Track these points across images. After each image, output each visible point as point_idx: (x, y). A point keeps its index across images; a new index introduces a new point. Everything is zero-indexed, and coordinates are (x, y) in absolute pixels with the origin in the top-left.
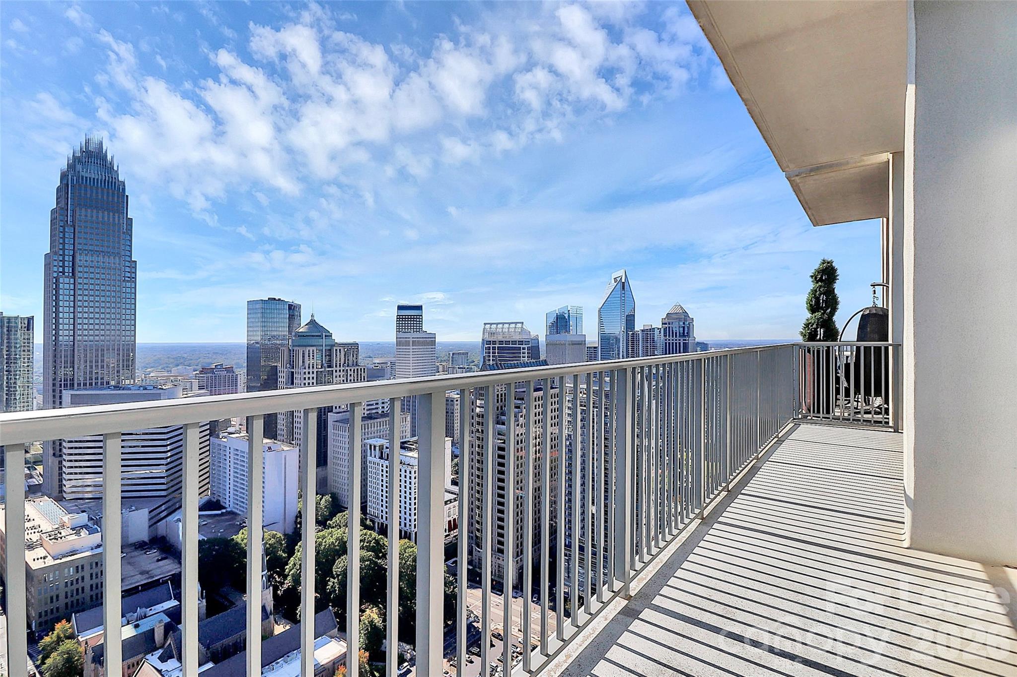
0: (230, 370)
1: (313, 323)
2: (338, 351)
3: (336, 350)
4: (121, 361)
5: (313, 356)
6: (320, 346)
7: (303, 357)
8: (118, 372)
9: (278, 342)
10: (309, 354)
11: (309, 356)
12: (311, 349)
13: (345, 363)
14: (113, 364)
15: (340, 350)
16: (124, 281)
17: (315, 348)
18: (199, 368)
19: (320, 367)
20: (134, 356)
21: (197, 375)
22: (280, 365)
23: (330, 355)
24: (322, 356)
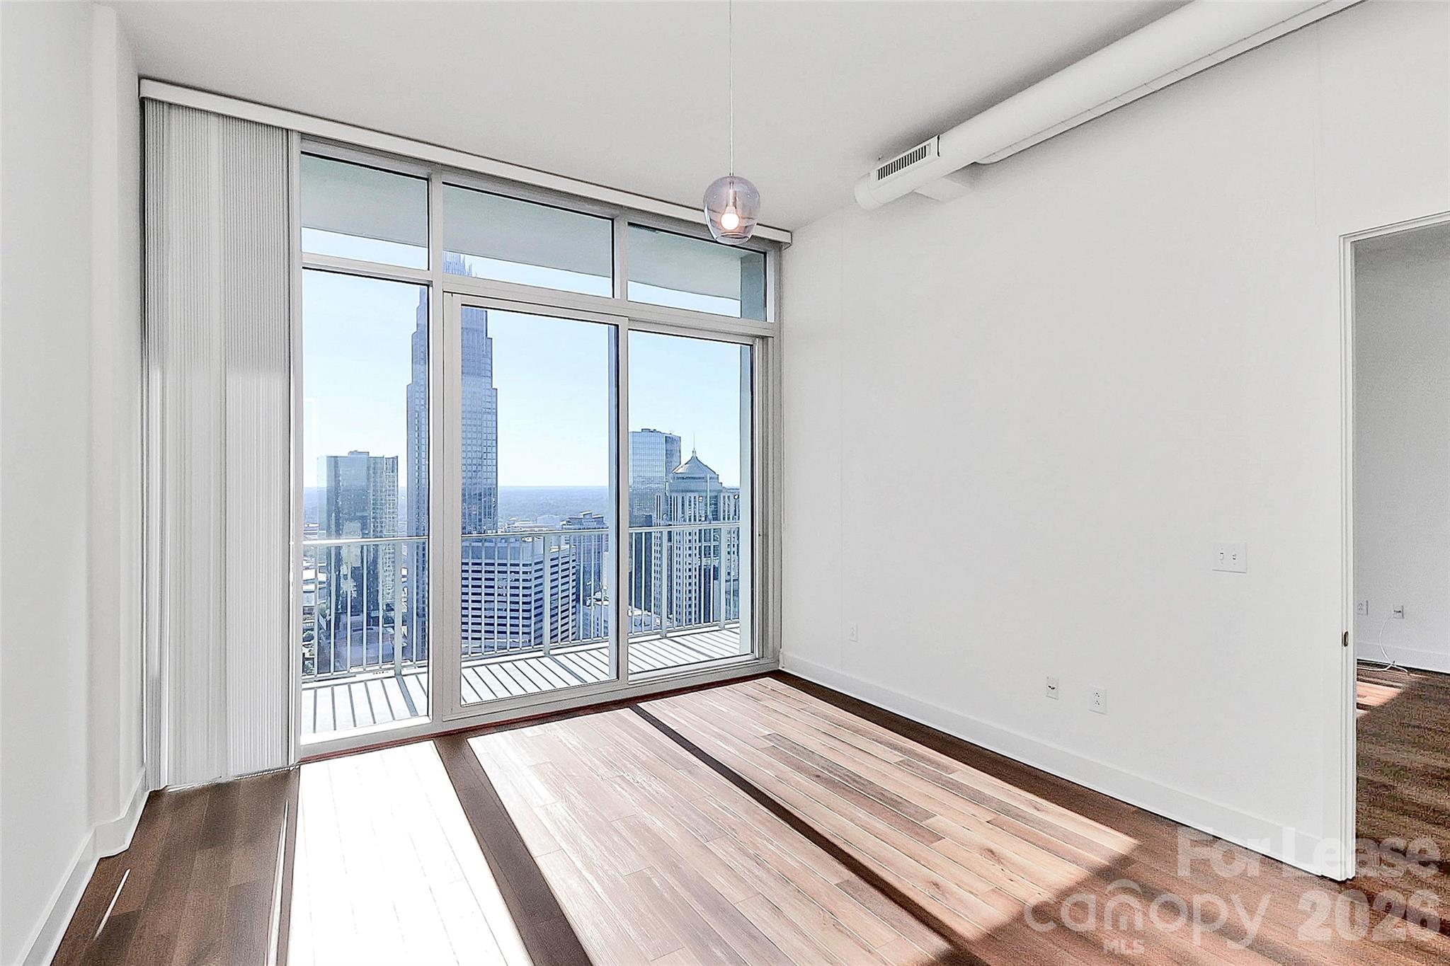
0: (600, 520)
1: (694, 460)
2: (726, 498)
3: (724, 497)
4: (483, 508)
5: (695, 504)
6: (703, 491)
7: (683, 505)
8: (480, 520)
9: (653, 486)
10: (690, 502)
11: (690, 505)
12: (692, 495)
13: (735, 515)
14: (474, 511)
15: (729, 497)
16: (485, 412)
17: (696, 495)
18: (567, 517)
19: (703, 519)
20: (496, 502)
21: (564, 526)
22: (656, 516)
23: (716, 504)
24: (706, 505)
